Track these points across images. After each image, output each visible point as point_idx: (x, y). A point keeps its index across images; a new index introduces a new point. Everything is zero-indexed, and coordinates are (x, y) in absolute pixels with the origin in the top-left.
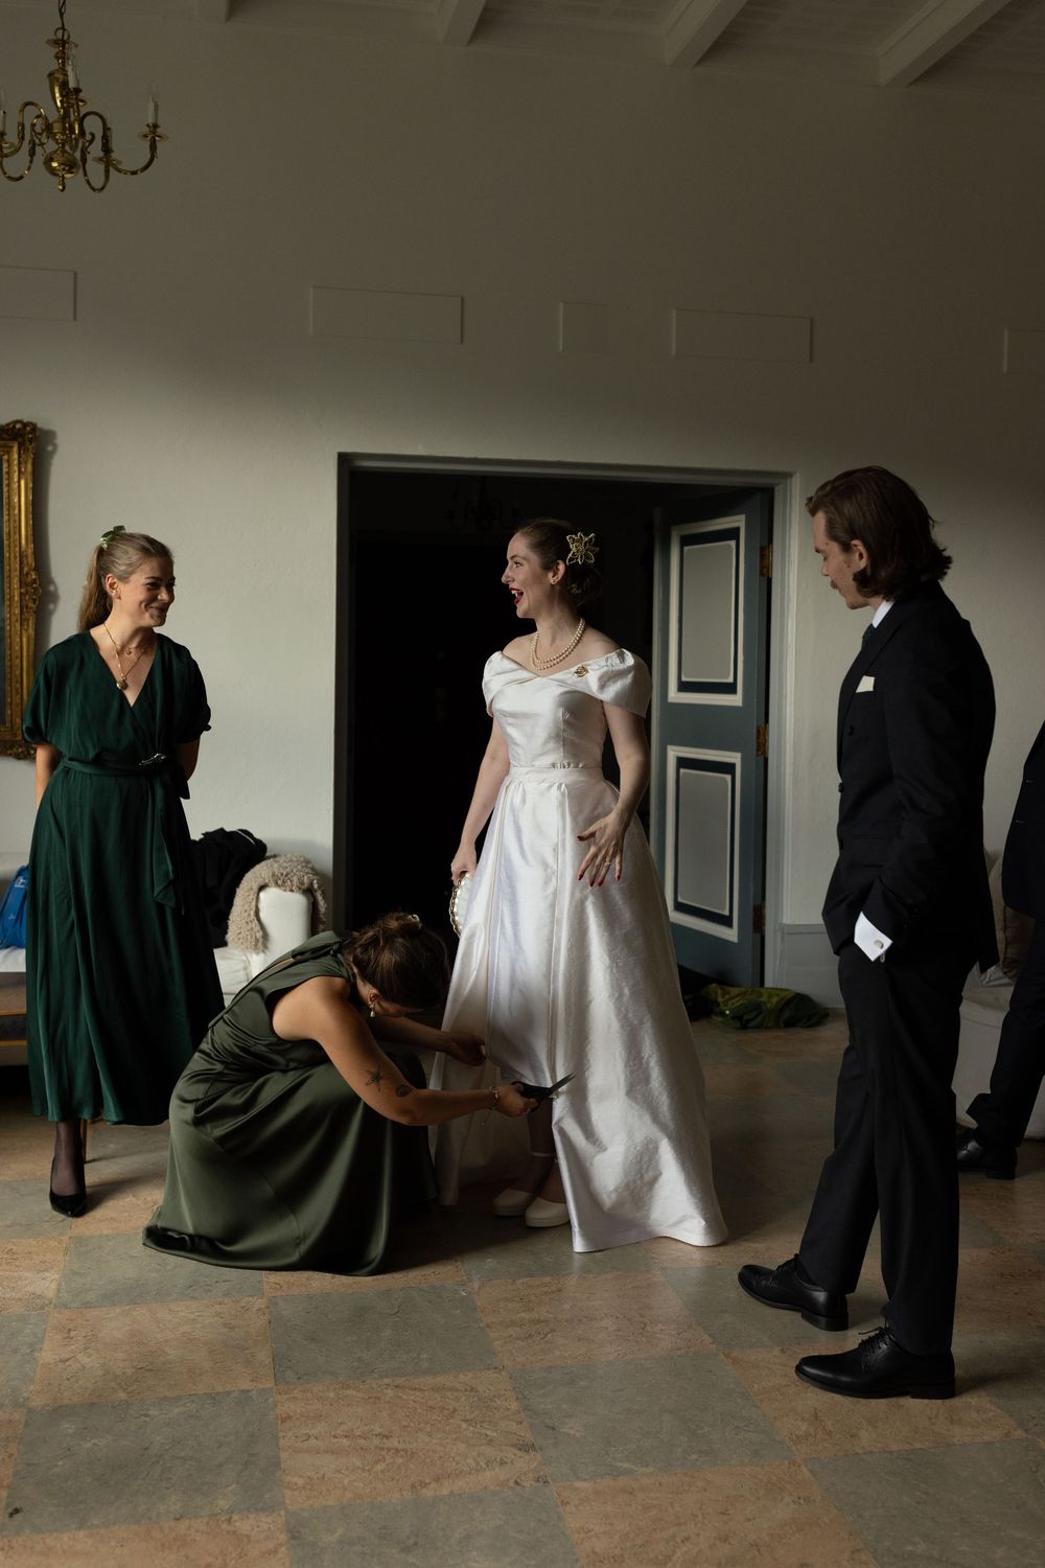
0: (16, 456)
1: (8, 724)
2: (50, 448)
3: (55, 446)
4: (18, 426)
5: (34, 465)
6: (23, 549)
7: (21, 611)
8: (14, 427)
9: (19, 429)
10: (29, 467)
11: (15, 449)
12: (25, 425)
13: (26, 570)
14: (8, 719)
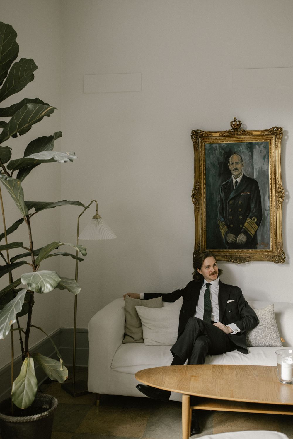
0: (273, 141)
1: (271, 249)
2: (286, 137)
3: (288, 137)
4: (275, 129)
5: (281, 144)
6: (277, 178)
7: (276, 203)
8: (274, 129)
9: (276, 130)
10: (279, 145)
11: (273, 138)
12: (278, 128)
13: (278, 186)
14: (271, 246)
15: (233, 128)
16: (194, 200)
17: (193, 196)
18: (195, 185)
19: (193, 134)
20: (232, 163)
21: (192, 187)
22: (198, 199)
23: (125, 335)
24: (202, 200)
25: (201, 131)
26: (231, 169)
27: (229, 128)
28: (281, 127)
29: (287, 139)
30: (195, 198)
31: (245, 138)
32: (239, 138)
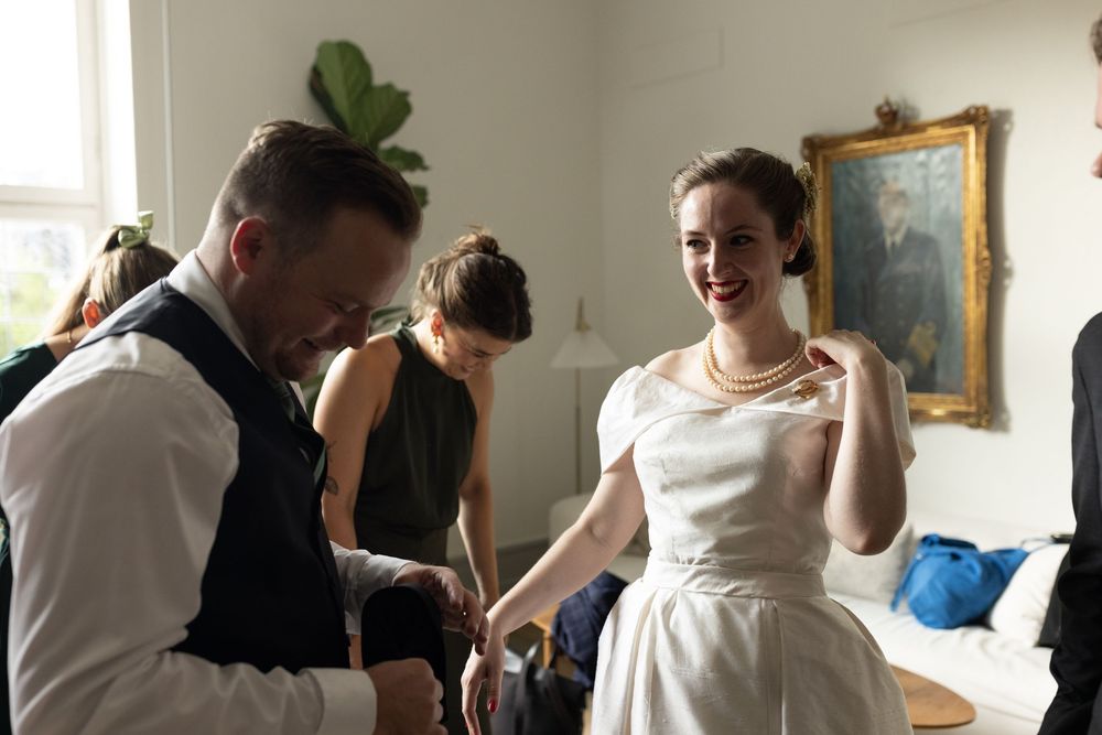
0: (972, 140)
2: (1007, 127)
4: (972, 111)
5: (987, 146)
6: (976, 229)
7: (976, 288)
9: (973, 114)
10: (982, 148)
11: (973, 134)
12: (977, 109)
13: (980, 248)
15: (882, 122)
16: (807, 287)
17: (806, 279)
19: (805, 145)
20: (886, 202)
22: (816, 286)
24: (824, 285)
25: (820, 137)
26: (883, 216)
28: (985, 104)
29: (1010, 130)
30: (809, 283)
31: (909, 142)
32: (898, 143)
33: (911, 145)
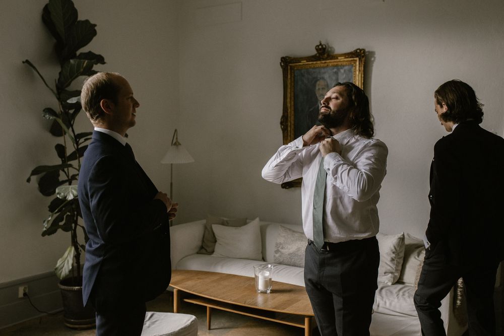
0: (358, 64)
2: (373, 59)
3: (375, 58)
5: (364, 67)
8: (357, 52)
9: (359, 52)
10: (362, 68)
11: (357, 62)
12: (361, 50)
15: (318, 53)
16: (282, 127)
17: (281, 123)
18: (284, 113)
19: (282, 60)
20: (319, 89)
21: (281, 114)
22: (287, 126)
23: (202, 247)
24: (290, 126)
25: (289, 58)
26: (317, 95)
27: (314, 52)
28: (364, 48)
29: (374, 60)
30: (283, 125)
31: (330, 62)
32: (325, 63)
33: (330, 64)
